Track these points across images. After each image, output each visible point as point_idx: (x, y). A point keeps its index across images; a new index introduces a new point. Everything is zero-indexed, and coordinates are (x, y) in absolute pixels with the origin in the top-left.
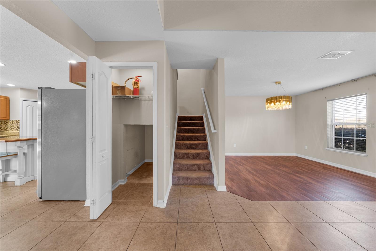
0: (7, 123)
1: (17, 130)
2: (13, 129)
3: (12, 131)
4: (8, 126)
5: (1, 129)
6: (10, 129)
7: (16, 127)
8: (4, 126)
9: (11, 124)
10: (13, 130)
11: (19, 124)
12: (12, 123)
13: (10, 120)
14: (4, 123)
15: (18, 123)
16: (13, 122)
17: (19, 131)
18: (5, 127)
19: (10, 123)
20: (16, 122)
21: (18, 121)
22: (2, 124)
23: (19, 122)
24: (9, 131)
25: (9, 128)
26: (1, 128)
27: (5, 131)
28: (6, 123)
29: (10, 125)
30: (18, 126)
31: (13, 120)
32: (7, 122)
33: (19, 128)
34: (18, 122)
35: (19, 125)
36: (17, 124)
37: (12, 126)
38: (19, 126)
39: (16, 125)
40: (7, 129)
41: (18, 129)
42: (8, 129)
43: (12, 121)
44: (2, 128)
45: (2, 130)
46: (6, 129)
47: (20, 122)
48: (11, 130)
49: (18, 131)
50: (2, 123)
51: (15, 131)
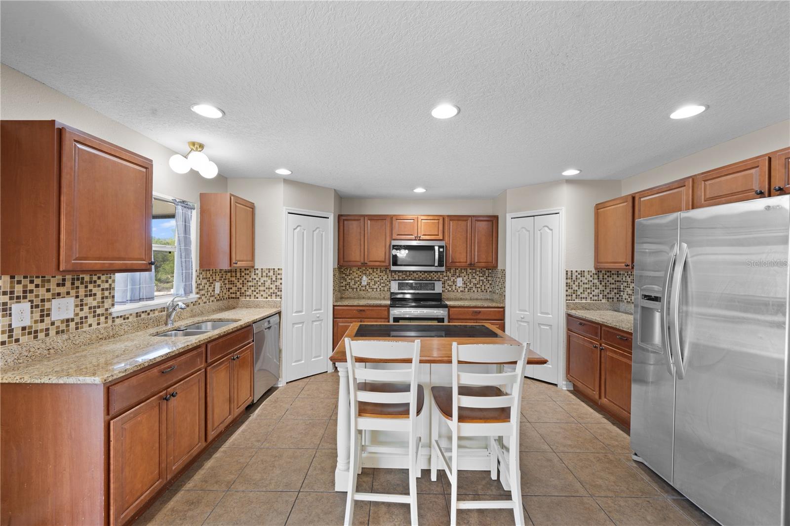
0: (247, 277)
1: (274, 295)
2: (262, 293)
3: (260, 299)
4: (250, 284)
5: (231, 291)
6: (255, 293)
7: (271, 286)
8: (238, 284)
9: (257, 279)
10: (265, 295)
11: (281, 279)
12: (260, 274)
13: (256, 268)
14: (238, 274)
15: (279, 277)
16: (264, 274)
17: (281, 298)
18: (241, 286)
19: (255, 277)
20: (271, 273)
21: (279, 269)
22: (233, 279)
23: (280, 272)
24: (253, 299)
25: (253, 288)
26: (231, 288)
27: (242, 299)
28: (243, 274)
29: (255, 281)
30: (278, 283)
31: (264, 267)
32: (247, 272)
33: (281, 291)
34: (277, 273)
35: (280, 281)
36: (274, 279)
37: (260, 284)
38: (281, 284)
39: (272, 282)
40: (248, 293)
41: (279, 293)
42: (250, 291)
43: (260, 270)
44: (234, 289)
45: (234, 296)
46: (243, 291)
47: (283, 272)
48: (257, 296)
49: (278, 299)
50: (234, 274)
51: (269, 298)
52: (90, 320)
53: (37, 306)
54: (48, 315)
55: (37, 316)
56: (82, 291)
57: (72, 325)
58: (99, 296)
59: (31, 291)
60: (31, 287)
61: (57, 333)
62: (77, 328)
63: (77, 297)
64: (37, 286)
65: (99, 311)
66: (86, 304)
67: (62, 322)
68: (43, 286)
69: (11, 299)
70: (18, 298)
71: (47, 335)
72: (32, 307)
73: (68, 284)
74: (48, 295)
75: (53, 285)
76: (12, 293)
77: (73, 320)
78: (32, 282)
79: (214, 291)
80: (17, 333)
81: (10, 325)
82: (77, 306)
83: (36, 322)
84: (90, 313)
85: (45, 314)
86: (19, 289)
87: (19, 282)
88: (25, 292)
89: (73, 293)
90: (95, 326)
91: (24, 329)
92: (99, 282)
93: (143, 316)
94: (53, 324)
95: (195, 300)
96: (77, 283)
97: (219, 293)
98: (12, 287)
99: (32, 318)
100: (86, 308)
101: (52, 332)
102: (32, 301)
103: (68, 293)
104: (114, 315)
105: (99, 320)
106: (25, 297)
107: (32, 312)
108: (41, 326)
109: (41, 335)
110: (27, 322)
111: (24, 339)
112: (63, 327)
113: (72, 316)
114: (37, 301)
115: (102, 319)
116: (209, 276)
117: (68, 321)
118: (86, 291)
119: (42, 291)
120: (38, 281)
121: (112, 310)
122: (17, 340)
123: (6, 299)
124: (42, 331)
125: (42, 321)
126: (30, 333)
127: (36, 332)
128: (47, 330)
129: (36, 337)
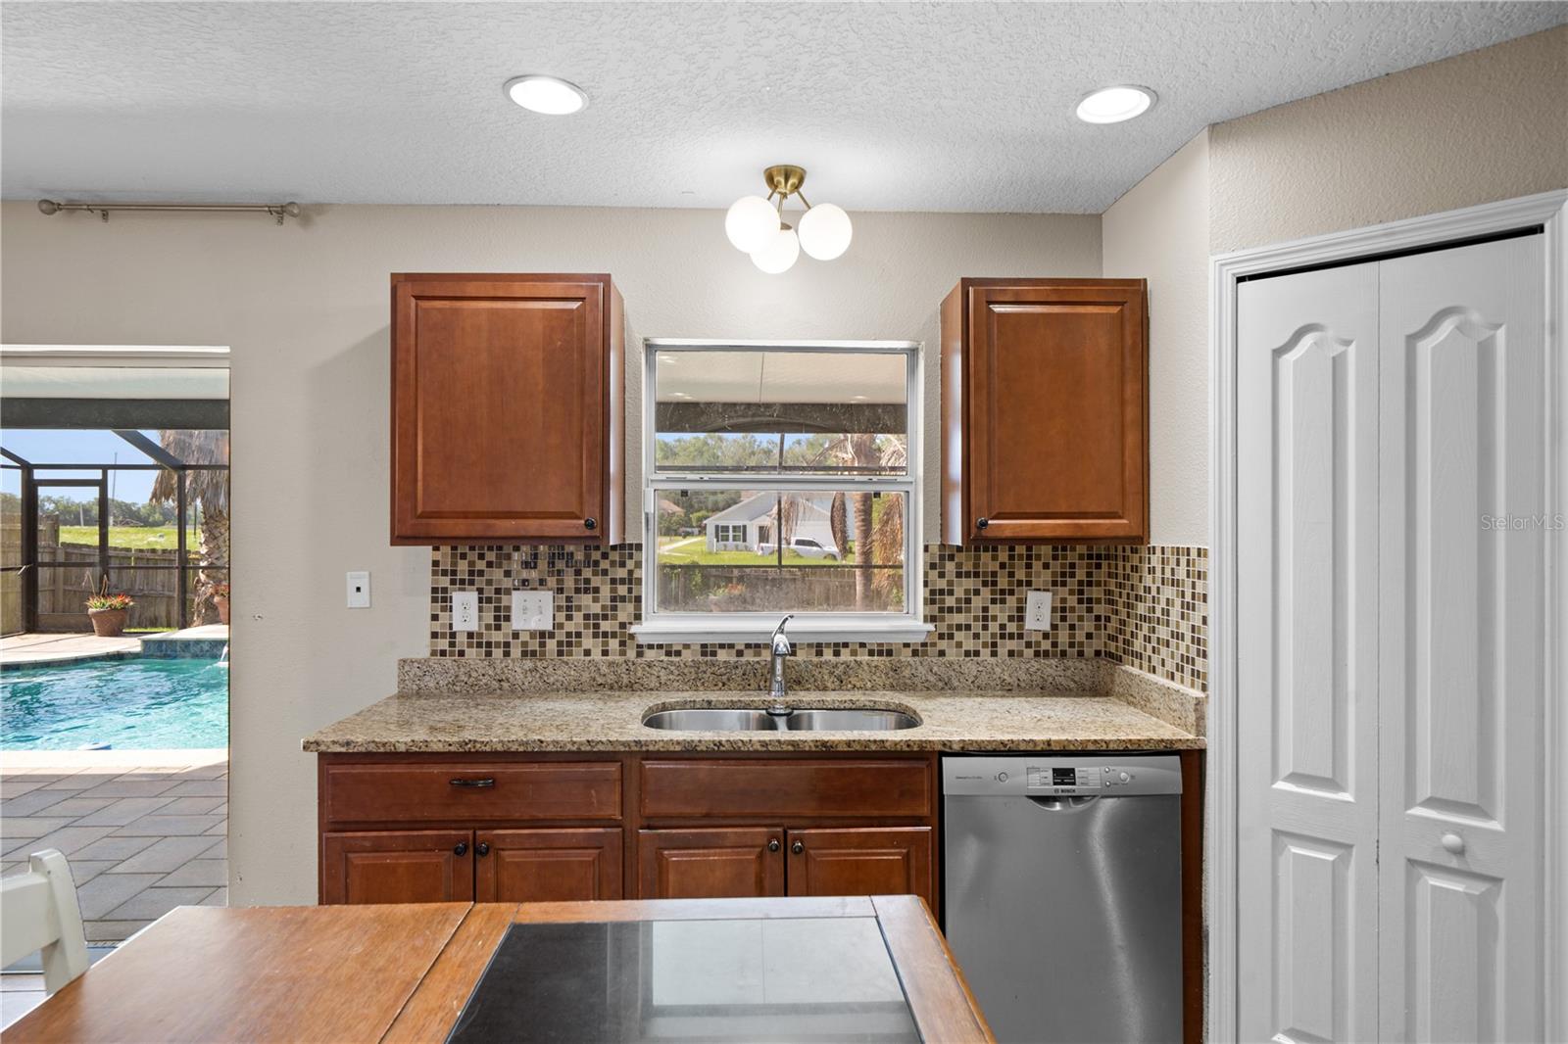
52: (587, 642)
53: (489, 600)
54: (508, 619)
55: (489, 617)
56: (569, 582)
57: (551, 645)
58: (605, 592)
59: (481, 573)
60: (481, 565)
61: (524, 654)
62: (560, 653)
63: (560, 591)
64: (490, 564)
65: (606, 626)
66: (579, 608)
67: (533, 635)
68: (500, 566)
69: (453, 582)
70: (462, 582)
71: (507, 654)
72: (480, 600)
73: (543, 564)
74: (507, 583)
75: (515, 566)
76: (454, 573)
77: (552, 635)
78: (481, 557)
79: (1021, 619)
80: (462, 639)
81: (451, 625)
82: (559, 608)
83: (488, 627)
84: (586, 627)
85: (502, 616)
86: (463, 566)
87: (463, 556)
88: (471, 573)
89: (552, 581)
90: (596, 655)
91: (470, 635)
92: (604, 564)
93: (723, 656)
94: (516, 635)
95: (921, 639)
96: (560, 565)
97: (1047, 627)
98: (454, 564)
99: (480, 619)
100: (578, 617)
101: (516, 651)
102: (480, 591)
103: (542, 582)
104: (641, 640)
105: (605, 644)
106: (472, 583)
107: (481, 610)
108: (497, 637)
109: (498, 653)
110: (474, 627)
111: (472, 653)
112: (534, 645)
113: (549, 627)
114: (489, 592)
115: (614, 644)
116: (994, 566)
117: (542, 634)
118: (576, 581)
119: (497, 574)
120: (491, 556)
121: (634, 629)
122: (462, 653)
123: (445, 582)
124: (498, 645)
125: (498, 628)
126: (479, 645)
127: (489, 644)
128: (507, 645)
129: (489, 654)
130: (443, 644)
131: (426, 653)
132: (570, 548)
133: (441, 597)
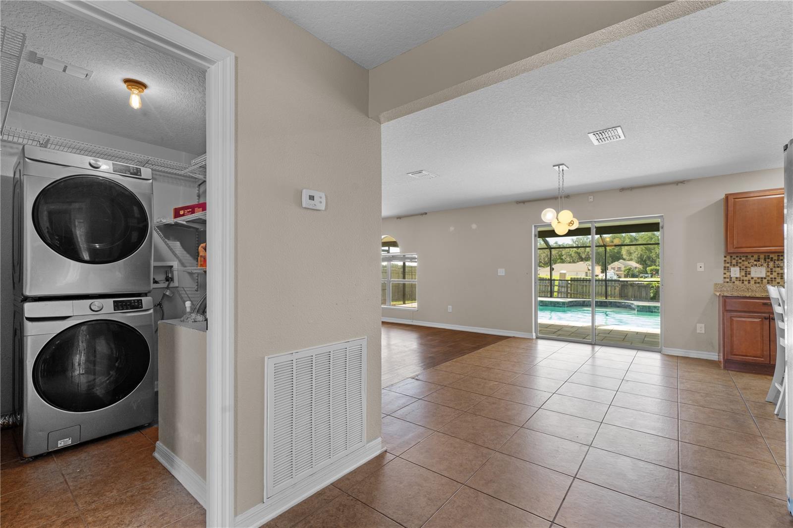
52: (778, 280)
53: (743, 269)
54: (749, 274)
55: (743, 274)
56: (771, 265)
57: (765, 281)
59: (740, 263)
60: (740, 261)
61: (755, 283)
62: (768, 283)
63: (768, 267)
64: (743, 261)
66: (775, 272)
67: (758, 278)
68: (746, 261)
69: (731, 265)
70: (734, 265)
71: (749, 283)
72: (740, 270)
73: (762, 260)
74: (749, 265)
75: (752, 261)
76: (731, 263)
77: (765, 278)
78: (740, 259)
80: (734, 279)
81: (730, 276)
82: (768, 272)
83: (743, 276)
84: (778, 276)
85: (747, 273)
86: (734, 262)
87: (734, 259)
88: (737, 263)
89: (765, 265)
91: (737, 278)
94: (752, 278)
96: (768, 260)
98: (731, 260)
99: (740, 274)
100: (775, 274)
101: (752, 282)
102: (740, 267)
103: (762, 265)
106: (737, 265)
107: (740, 272)
108: (745, 278)
109: (746, 283)
110: (738, 275)
111: (737, 283)
112: (759, 281)
113: (764, 276)
114: (743, 267)
117: (762, 278)
118: (774, 265)
119: (746, 263)
120: (744, 259)
122: (734, 282)
123: (728, 265)
124: (746, 280)
125: (746, 276)
126: (740, 280)
127: (743, 280)
128: (749, 280)
129: (743, 283)
130: (728, 280)
131: (722, 282)
132: (771, 256)
133: (727, 269)
